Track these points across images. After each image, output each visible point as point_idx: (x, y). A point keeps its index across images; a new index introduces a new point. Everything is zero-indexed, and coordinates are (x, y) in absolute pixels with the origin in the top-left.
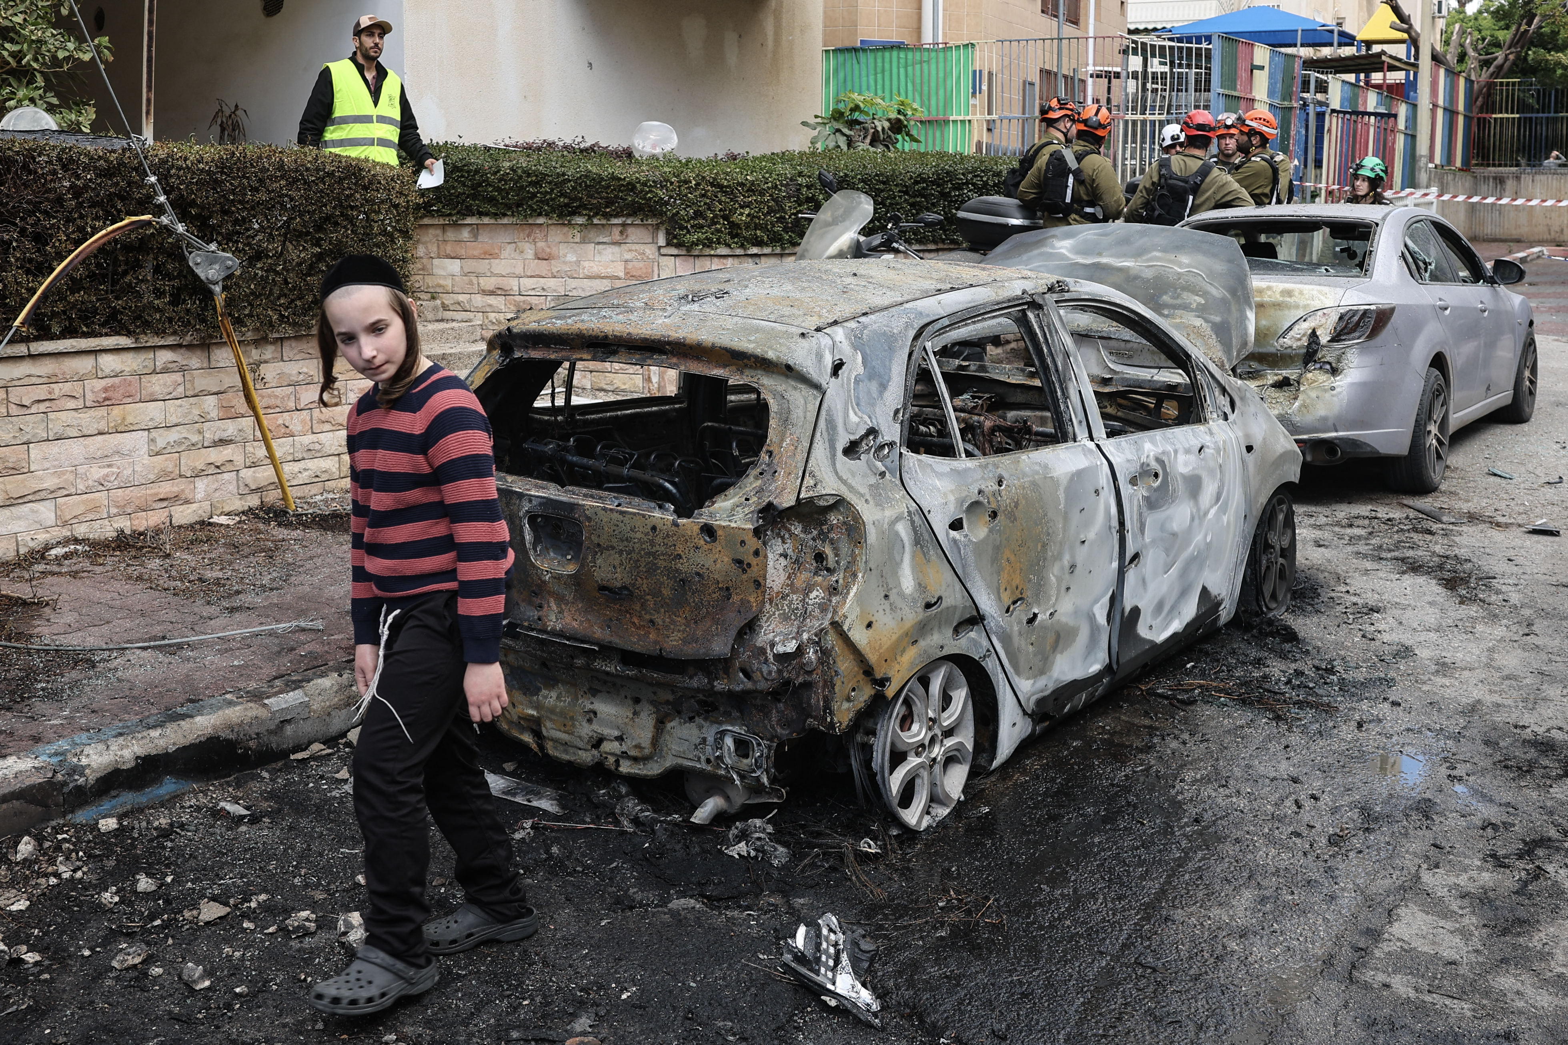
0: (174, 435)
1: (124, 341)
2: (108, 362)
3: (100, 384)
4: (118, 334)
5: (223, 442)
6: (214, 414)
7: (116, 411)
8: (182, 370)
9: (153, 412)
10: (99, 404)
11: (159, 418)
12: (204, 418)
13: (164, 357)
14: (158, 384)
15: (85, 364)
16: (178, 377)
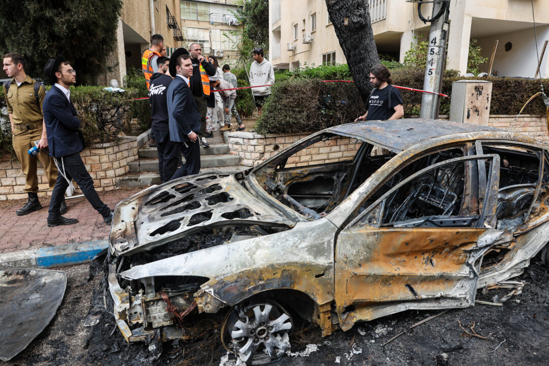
0: (532, 133)
1: (529, 115)
2: (526, 119)
3: (523, 123)
4: (528, 114)
5: (540, 135)
6: (539, 130)
7: (525, 128)
8: (536, 121)
9: (530, 129)
10: (523, 127)
11: (531, 130)
12: (538, 131)
13: (534, 119)
14: (532, 124)
15: (522, 119)
16: (535, 123)
